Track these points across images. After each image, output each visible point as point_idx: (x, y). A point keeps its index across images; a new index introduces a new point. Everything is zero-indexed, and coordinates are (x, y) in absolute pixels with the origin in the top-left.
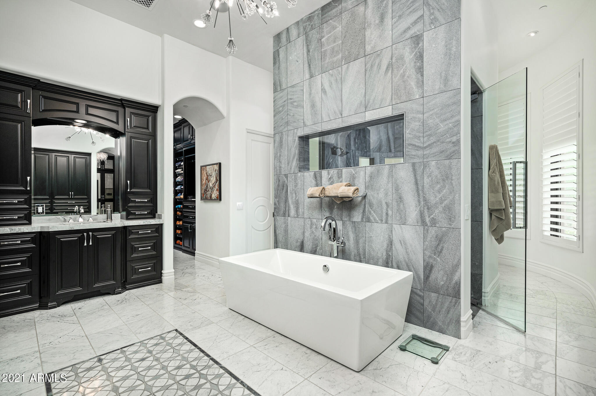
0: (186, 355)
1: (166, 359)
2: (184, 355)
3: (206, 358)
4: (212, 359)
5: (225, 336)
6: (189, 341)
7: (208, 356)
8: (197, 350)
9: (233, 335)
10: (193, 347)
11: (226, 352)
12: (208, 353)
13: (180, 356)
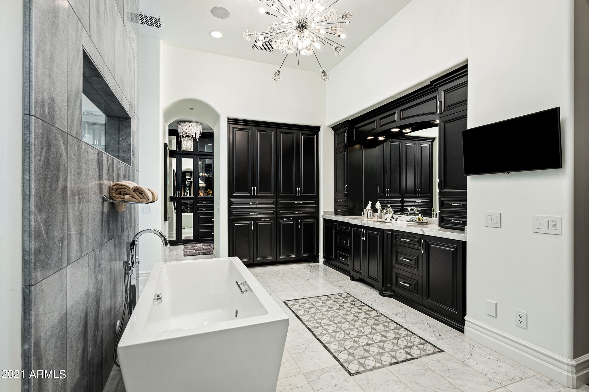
0: (332, 340)
1: (348, 340)
2: (334, 340)
3: (316, 334)
4: (311, 331)
5: (296, 350)
6: (332, 353)
7: (314, 335)
8: (324, 342)
9: (287, 350)
10: (327, 345)
11: (300, 334)
12: (314, 337)
13: (338, 340)
